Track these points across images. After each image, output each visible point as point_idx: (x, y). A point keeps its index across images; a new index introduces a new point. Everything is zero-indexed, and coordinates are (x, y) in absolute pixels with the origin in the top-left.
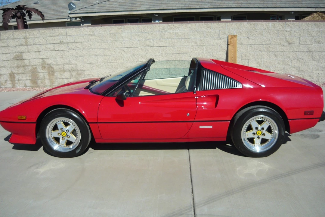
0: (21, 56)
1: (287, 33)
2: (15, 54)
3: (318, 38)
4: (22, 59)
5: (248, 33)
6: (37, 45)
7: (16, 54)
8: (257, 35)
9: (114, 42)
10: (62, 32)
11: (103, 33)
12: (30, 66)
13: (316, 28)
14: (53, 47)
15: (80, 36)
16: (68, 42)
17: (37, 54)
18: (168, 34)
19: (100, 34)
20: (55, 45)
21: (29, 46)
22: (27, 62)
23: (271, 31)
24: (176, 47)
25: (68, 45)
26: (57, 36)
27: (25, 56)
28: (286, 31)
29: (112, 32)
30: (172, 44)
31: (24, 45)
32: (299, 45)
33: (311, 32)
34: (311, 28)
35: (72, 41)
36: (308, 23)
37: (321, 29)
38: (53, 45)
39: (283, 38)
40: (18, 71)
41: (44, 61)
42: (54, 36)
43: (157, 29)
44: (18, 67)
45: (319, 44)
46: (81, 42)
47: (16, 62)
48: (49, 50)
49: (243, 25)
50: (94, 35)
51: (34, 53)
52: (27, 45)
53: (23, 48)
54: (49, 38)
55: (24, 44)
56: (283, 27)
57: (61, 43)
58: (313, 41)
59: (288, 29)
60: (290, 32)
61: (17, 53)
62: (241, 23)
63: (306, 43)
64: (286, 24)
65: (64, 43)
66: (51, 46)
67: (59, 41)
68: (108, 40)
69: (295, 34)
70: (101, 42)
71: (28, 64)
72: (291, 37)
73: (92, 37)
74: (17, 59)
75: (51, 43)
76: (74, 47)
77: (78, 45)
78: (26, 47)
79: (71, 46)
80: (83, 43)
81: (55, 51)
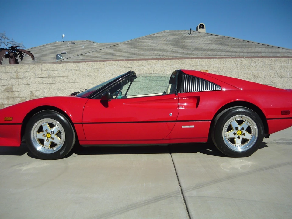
0: (12, 88)
1: (253, 68)
2: (6, 87)
3: (280, 72)
4: (12, 91)
5: (218, 68)
6: (26, 78)
7: (7, 86)
8: (226, 70)
9: (97, 76)
10: (50, 67)
11: (88, 68)
12: (19, 98)
13: (278, 64)
14: (41, 81)
15: (66, 70)
16: (55, 76)
17: (26, 86)
18: (146, 69)
19: (85, 69)
20: (43, 78)
21: (19, 79)
22: (16, 94)
23: (239, 66)
24: (153, 82)
25: (55, 79)
26: (45, 70)
27: (14, 88)
28: (252, 66)
29: (95, 67)
30: (150, 79)
32: (264, 78)
33: (274, 67)
34: (273, 64)
35: (59, 75)
36: (271, 59)
37: (283, 65)
38: (42, 78)
39: (249, 72)
40: (8, 102)
41: (32, 93)
42: (43, 71)
43: (136, 65)
44: (8, 98)
45: (282, 77)
46: (67, 76)
47: (7, 94)
48: (37, 83)
49: (213, 61)
50: (79, 70)
51: (23, 86)
52: (17, 78)
53: (14, 82)
54: (38, 72)
55: (15, 77)
56: (249, 63)
57: (49, 77)
58: (276, 75)
59: (254, 65)
60: (256, 67)
61: (8, 86)
62: (211, 59)
63: (270, 77)
64: (251, 60)
65: (52, 77)
66: (40, 80)
67: (47, 75)
68: (92, 75)
69: (260, 68)
70: (85, 76)
71: (17, 96)
72: (257, 72)
73: (77, 72)
74: (8, 92)
75: (40, 77)
76: (61, 81)
77: (64, 79)
78: (16, 80)
79: (57, 79)
80: (69, 77)
81: (43, 85)
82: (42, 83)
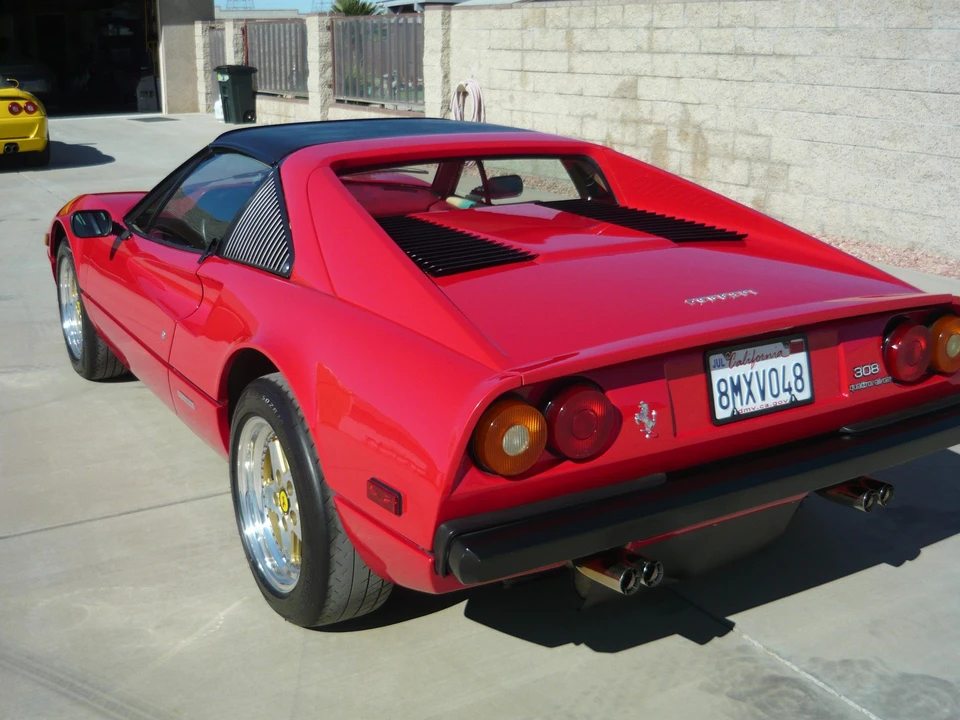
0: (634, 86)
2: (620, 79)
4: (636, 98)
6: (674, 53)
7: (623, 78)
9: (898, 63)
10: (744, 12)
11: (867, 24)
12: (651, 123)
14: (715, 67)
15: (793, 31)
16: (756, 50)
17: (673, 84)
19: (855, 26)
20: (721, 57)
21: (656, 56)
22: (644, 110)
25: (755, 61)
26: (730, 26)
27: (642, 88)
31: (645, 52)
35: (767, 49)
38: (715, 57)
40: (624, 136)
41: (685, 112)
42: (722, 27)
44: (624, 121)
46: (794, 56)
47: (621, 104)
48: (702, 74)
50: (836, 30)
51: (664, 81)
52: (651, 51)
53: (639, 63)
54: (705, 32)
55: (645, 46)
57: (737, 53)
61: (626, 78)
65: (746, 55)
66: (708, 62)
67: (730, 47)
68: (878, 55)
70: (853, 60)
71: (646, 116)
73: (832, 40)
74: (624, 98)
75: (711, 50)
76: (772, 73)
77: (782, 66)
78: (646, 57)
79: (763, 66)
80: (799, 60)
81: (716, 83)
82: (716, 78)
